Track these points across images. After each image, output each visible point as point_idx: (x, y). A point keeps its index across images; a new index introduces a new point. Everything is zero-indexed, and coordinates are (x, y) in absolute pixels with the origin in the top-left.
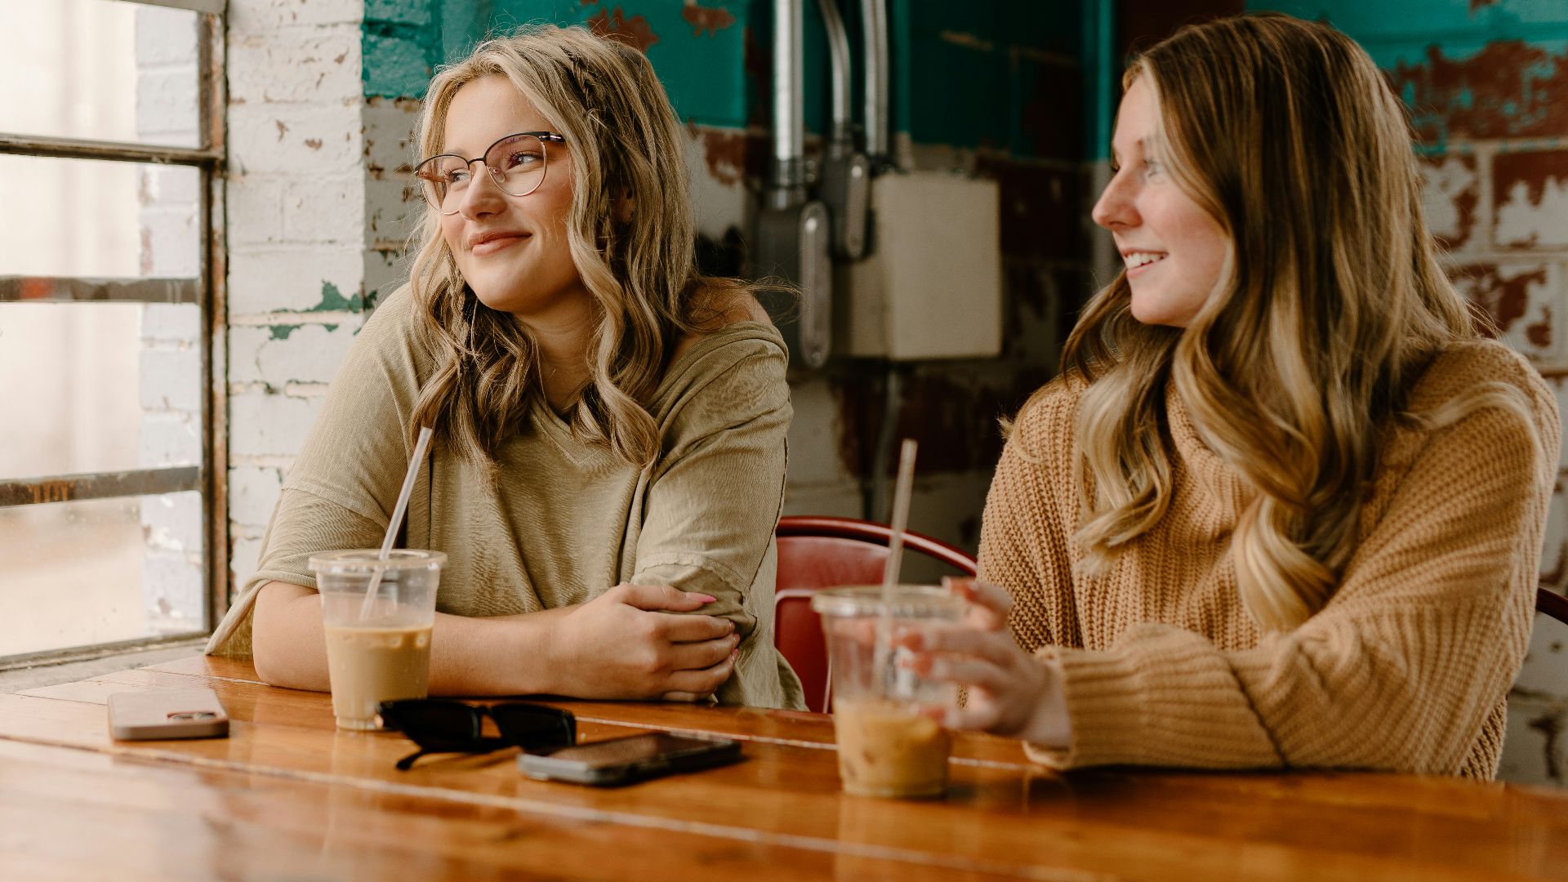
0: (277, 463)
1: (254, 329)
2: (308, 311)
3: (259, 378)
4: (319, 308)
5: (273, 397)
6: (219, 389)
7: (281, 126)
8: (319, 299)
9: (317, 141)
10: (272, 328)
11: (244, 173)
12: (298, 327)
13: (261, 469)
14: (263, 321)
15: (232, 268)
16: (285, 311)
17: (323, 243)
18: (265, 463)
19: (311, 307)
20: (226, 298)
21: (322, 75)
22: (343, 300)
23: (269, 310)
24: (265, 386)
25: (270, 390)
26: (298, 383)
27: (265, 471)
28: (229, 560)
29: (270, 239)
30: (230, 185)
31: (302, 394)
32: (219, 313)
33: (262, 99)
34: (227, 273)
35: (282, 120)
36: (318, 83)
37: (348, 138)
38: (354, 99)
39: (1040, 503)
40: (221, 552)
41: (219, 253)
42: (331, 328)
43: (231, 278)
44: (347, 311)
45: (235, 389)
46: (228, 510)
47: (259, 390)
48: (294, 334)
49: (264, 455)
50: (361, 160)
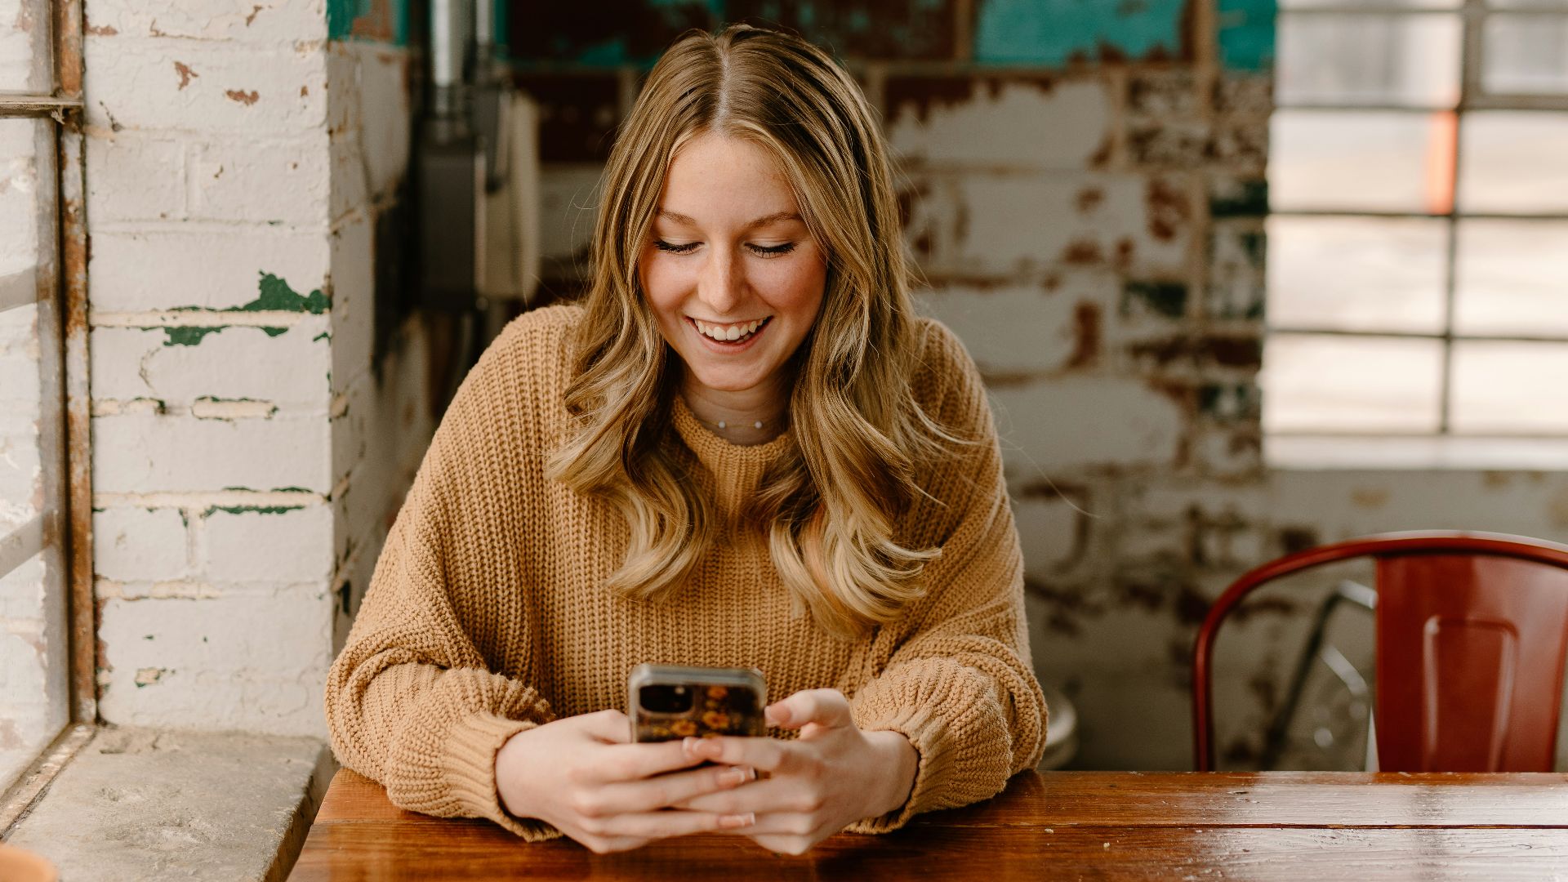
0: (179, 502)
1: (139, 331)
2: (234, 309)
3: (146, 393)
4: (253, 307)
5: (168, 419)
6: (79, 408)
7: (183, 69)
8: (255, 294)
9: (248, 92)
10: (168, 330)
11: (115, 127)
12: (218, 330)
13: (151, 510)
14: (155, 320)
15: (94, 252)
16: (195, 308)
17: (259, 224)
18: (155, 502)
19: (241, 305)
20: (87, 290)
21: (257, 9)
22: (296, 296)
23: (163, 307)
24: (157, 405)
25: (162, 408)
26: (215, 400)
27: (156, 513)
28: (96, 628)
29: (163, 216)
30: (90, 142)
31: (222, 414)
32: (77, 311)
33: (147, 32)
34: (88, 258)
35: (185, 62)
36: (250, 19)
37: (304, 92)
38: (313, 44)
39: (524, 435)
40: (85, 618)
41: (75, 231)
42: (273, 332)
43: (92, 264)
44: (302, 311)
45: (100, 409)
46: (93, 564)
47: (149, 408)
48: (209, 338)
49: (156, 493)
50: (324, 122)
